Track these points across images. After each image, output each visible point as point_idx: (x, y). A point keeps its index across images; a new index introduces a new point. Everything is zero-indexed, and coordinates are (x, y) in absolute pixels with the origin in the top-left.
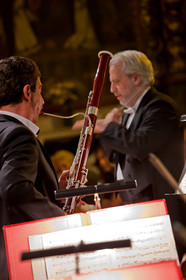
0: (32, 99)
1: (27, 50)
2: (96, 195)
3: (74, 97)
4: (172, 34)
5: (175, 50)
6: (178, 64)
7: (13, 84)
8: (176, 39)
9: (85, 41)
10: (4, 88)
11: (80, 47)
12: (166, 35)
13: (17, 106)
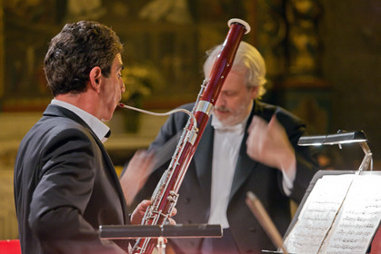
0: (103, 88)
1: (83, 14)
2: (161, 239)
3: (145, 91)
4: (299, 16)
5: (301, 41)
6: (304, 62)
7: (74, 65)
8: (306, 24)
9: (171, 10)
10: (62, 69)
11: (163, 19)
12: (290, 17)
13: (79, 95)
